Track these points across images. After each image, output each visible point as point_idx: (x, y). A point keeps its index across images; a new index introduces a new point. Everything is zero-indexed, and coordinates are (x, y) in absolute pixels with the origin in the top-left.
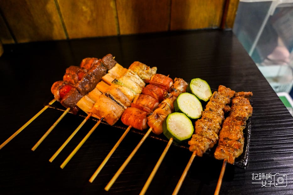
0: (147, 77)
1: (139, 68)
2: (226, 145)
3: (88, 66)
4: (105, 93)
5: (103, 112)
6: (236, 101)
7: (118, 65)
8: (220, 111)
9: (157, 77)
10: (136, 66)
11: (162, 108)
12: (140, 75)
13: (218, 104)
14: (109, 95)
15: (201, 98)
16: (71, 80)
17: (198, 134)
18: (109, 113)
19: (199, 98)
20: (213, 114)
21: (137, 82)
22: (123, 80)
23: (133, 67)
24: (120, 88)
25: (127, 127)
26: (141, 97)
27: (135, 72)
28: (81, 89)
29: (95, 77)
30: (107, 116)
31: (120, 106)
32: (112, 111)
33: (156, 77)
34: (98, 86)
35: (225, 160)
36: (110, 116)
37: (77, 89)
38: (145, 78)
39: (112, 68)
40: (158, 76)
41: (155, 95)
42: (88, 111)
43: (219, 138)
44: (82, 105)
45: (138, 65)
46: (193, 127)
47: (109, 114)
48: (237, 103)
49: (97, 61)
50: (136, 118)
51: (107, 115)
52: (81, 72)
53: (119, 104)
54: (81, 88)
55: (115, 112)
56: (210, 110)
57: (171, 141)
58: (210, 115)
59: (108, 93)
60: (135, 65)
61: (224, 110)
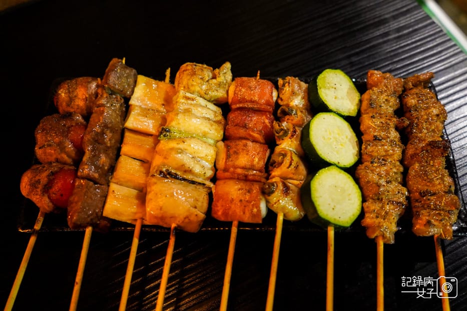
0: (220, 94)
1: (199, 81)
2: (429, 207)
3: (78, 105)
4: (158, 172)
5: (171, 217)
6: (411, 101)
7: (141, 79)
8: (394, 134)
9: (243, 90)
10: (189, 77)
11: (288, 168)
12: (206, 96)
13: (383, 120)
14: (170, 174)
15: (346, 114)
16: (59, 157)
17: (372, 198)
18: (185, 214)
19: (343, 114)
20: (383, 145)
21: (208, 116)
22: (179, 123)
23: (185, 82)
24: (181, 146)
25: (229, 224)
26: (231, 151)
27: (192, 93)
28: (96, 175)
29: (111, 132)
30: (183, 222)
31: (198, 187)
32: (191, 208)
33: (240, 90)
34: (125, 149)
35: (436, 236)
36: (189, 220)
37: (88, 178)
38: (216, 98)
39: (133, 92)
40: (242, 85)
41: (256, 135)
42: (133, 218)
43: (409, 191)
44: (116, 212)
45: (194, 74)
46: (357, 186)
47: (187, 217)
48: (415, 105)
49: (94, 85)
50: (245, 206)
51: (183, 219)
52: (72, 126)
53: (193, 182)
54: (94, 172)
55: (196, 207)
56: (376, 138)
57: (331, 233)
58: (379, 150)
59: (164, 170)
60: (188, 75)
61: (397, 128)
